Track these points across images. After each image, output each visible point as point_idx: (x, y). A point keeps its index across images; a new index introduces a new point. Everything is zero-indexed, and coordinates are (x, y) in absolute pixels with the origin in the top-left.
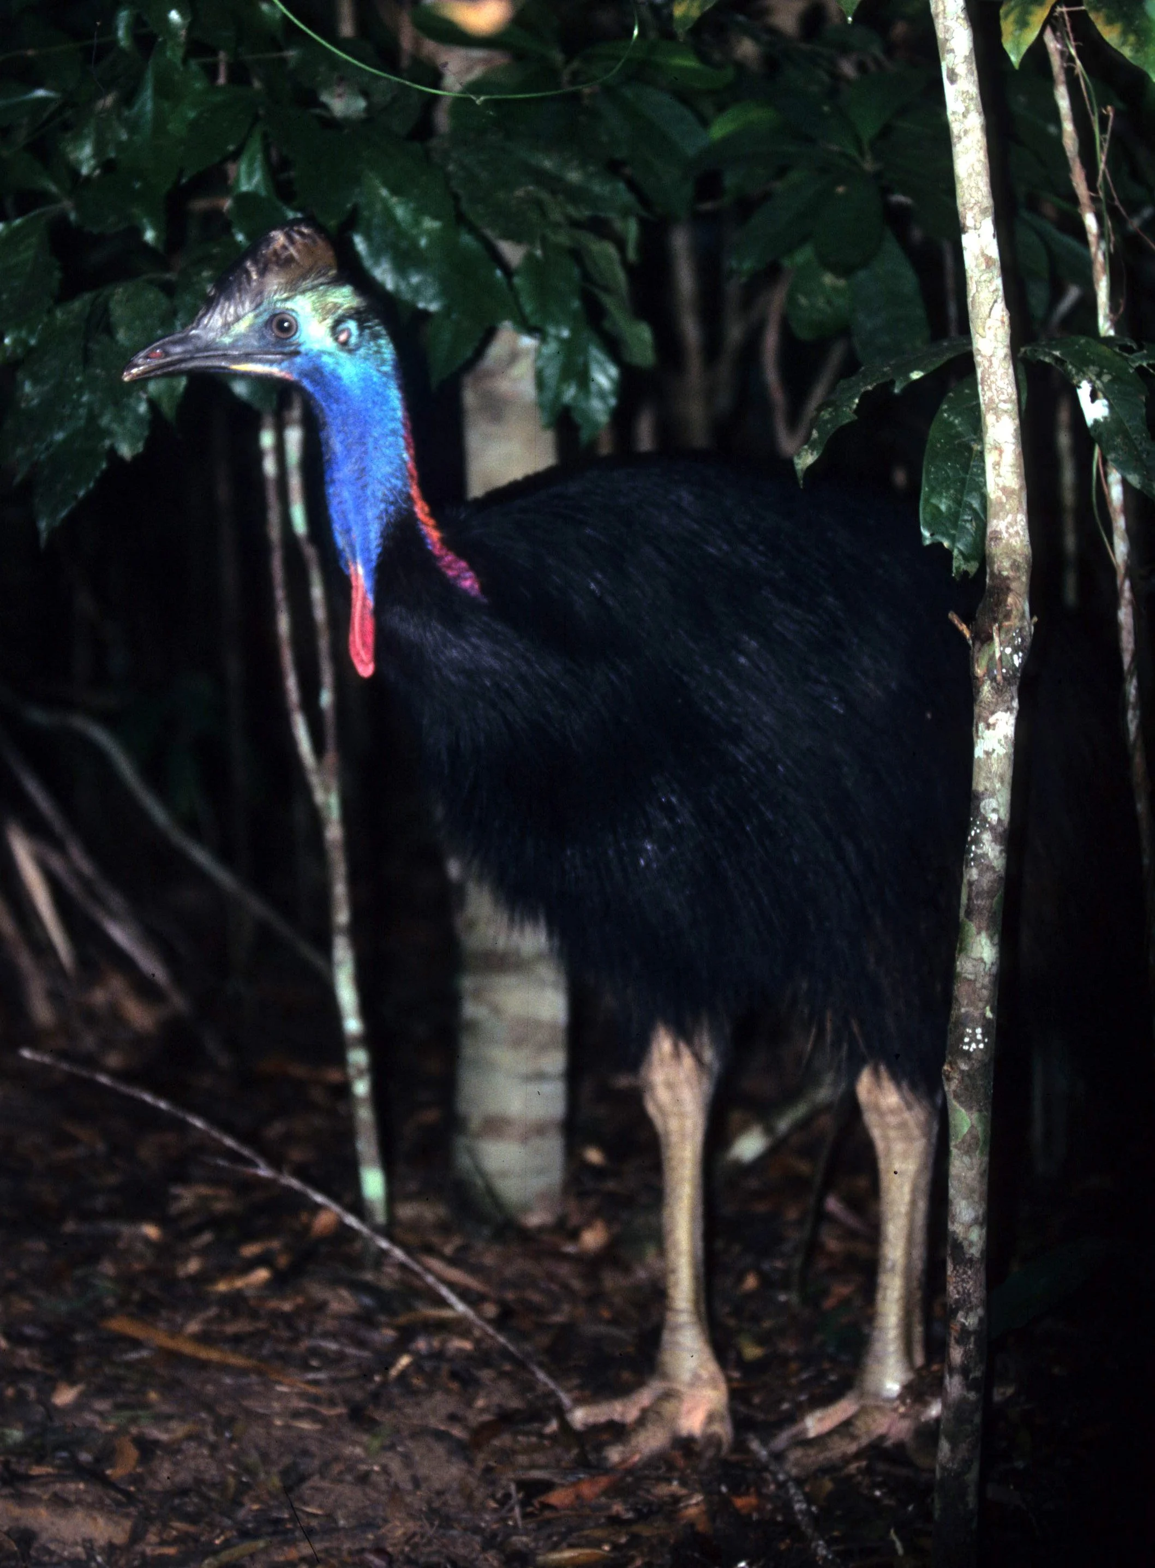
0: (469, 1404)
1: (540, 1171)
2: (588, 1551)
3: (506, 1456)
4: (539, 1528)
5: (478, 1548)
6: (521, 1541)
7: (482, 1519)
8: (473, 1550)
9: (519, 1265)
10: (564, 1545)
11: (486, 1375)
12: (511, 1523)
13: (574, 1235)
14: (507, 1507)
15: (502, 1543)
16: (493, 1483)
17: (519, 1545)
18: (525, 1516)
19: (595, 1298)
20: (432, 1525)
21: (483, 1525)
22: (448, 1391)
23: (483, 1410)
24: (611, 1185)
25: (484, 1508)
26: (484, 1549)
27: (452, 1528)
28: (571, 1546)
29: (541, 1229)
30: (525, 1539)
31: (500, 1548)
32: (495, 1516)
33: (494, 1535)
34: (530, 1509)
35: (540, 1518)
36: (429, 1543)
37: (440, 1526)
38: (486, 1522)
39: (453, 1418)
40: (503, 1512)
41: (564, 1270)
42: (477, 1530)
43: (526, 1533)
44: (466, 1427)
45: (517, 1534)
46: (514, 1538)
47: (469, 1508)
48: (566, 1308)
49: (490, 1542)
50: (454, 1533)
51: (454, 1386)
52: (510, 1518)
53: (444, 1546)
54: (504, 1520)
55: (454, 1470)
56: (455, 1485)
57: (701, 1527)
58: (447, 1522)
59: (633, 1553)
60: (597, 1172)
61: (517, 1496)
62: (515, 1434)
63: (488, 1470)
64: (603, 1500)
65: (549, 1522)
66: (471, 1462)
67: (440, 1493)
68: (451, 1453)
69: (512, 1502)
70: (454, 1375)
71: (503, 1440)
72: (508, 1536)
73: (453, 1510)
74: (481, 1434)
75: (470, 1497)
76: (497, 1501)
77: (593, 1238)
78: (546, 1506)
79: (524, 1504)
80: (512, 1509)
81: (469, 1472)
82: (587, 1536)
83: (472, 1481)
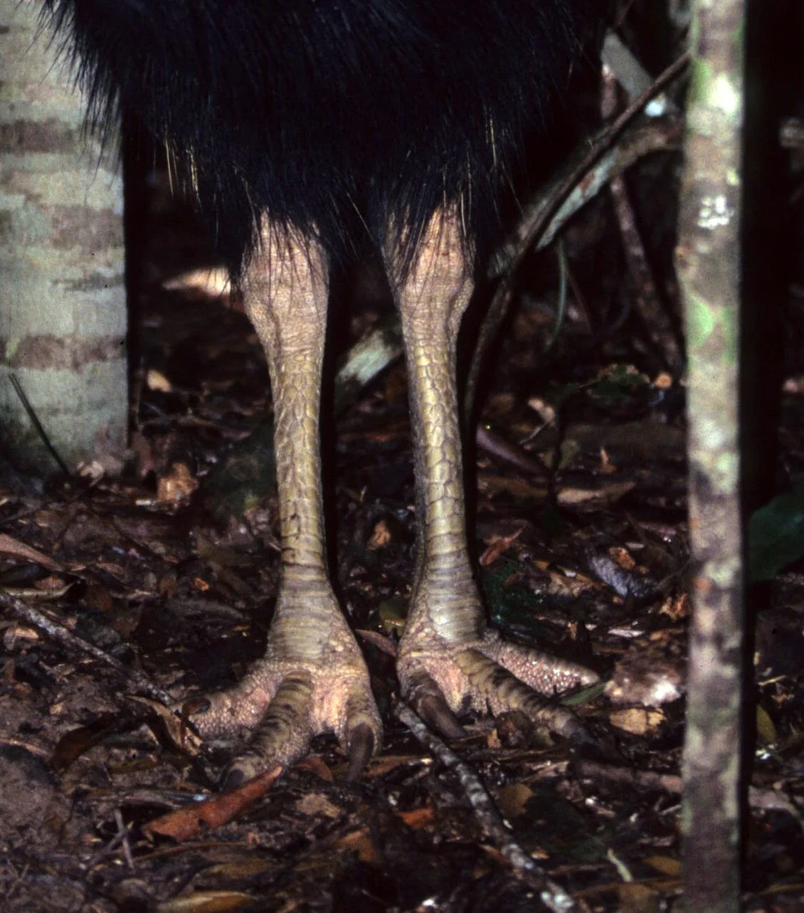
0: (45, 711)
1: (100, 405)
2: (223, 894)
3: (100, 776)
4: (155, 868)
5: (81, 897)
6: (133, 885)
7: (81, 860)
8: (74, 900)
9: (87, 526)
10: (190, 887)
11: (60, 671)
12: (118, 862)
13: (150, 485)
14: (113, 842)
15: (110, 889)
16: (88, 812)
17: (134, 892)
18: (136, 852)
19: (187, 566)
20: (20, 871)
21: (83, 866)
22: (15, 695)
23: (62, 718)
24: (189, 418)
25: (80, 843)
26: (88, 900)
27: (44, 872)
28: (200, 889)
29: (107, 478)
30: (140, 883)
31: (109, 896)
32: (98, 856)
33: (99, 879)
34: (140, 843)
35: (157, 853)
36: (17, 894)
37: (30, 872)
38: (86, 862)
39: (26, 729)
40: (108, 850)
41: (142, 530)
42: (76, 875)
43: (139, 875)
44: (45, 742)
45: (129, 877)
46: (126, 883)
47: (61, 845)
48: (152, 579)
49: (95, 889)
50: (48, 879)
51: (23, 687)
52: (117, 856)
53: (36, 896)
54: (108, 859)
55: (39, 797)
56: (41, 817)
57: (365, 856)
58: (38, 866)
59: (282, 894)
60: (168, 402)
61: (123, 828)
62: (108, 747)
63: (78, 795)
64: (234, 826)
65: (164, 859)
66: (57, 786)
67: (22, 829)
68: (30, 776)
69: (119, 835)
70: (21, 675)
71: (96, 756)
72: (118, 880)
73: (41, 850)
74: (67, 749)
75: (61, 833)
76: (98, 833)
77: (174, 489)
78: (160, 839)
79: (135, 836)
80: (119, 845)
81: (57, 799)
82: (219, 874)
83: (61, 811)
